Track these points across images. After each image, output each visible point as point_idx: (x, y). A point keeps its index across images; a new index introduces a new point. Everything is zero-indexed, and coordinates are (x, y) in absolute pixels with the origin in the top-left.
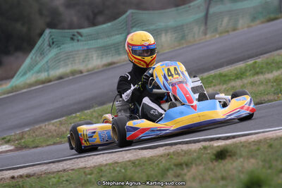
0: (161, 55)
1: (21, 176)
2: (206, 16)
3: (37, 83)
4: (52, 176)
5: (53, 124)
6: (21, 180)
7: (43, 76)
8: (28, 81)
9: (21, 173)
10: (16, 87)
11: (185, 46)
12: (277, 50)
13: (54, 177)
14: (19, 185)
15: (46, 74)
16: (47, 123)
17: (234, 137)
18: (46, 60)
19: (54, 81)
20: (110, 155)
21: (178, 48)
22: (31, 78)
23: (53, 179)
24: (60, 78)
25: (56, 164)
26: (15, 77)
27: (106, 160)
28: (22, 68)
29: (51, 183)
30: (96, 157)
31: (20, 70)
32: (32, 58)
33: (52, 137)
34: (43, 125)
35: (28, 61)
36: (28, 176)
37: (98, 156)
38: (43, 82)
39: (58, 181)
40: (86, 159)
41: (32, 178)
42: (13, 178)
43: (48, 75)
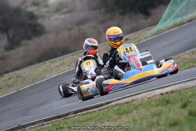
1: (167, 93)
3: (175, 26)
4: (188, 90)
5: (187, 54)
6: (167, 95)
7: (179, 20)
8: (169, 25)
9: (167, 91)
10: (160, 30)
13: (190, 92)
14: (166, 99)
15: (180, 19)
16: (183, 54)
18: (179, 9)
19: (186, 23)
22: (170, 23)
23: (189, 93)
24: (190, 21)
25: (191, 82)
26: (160, 22)
28: (163, 16)
29: (188, 96)
31: (162, 18)
32: (169, 9)
33: (188, 62)
34: (180, 55)
35: (167, 11)
36: (172, 92)
38: (178, 25)
39: (192, 94)
41: (174, 93)
42: (162, 94)
43: (182, 20)
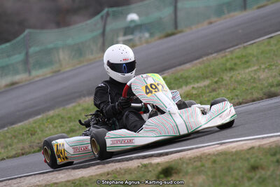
0: (64, 73)
2: (103, 34)
11: (85, 63)
12: (180, 65)
17: (167, 154)
20: (42, 175)
21: (78, 66)
27: (39, 181)
30: (28, 178)
37: (30, 177)
40: (18, 180)
